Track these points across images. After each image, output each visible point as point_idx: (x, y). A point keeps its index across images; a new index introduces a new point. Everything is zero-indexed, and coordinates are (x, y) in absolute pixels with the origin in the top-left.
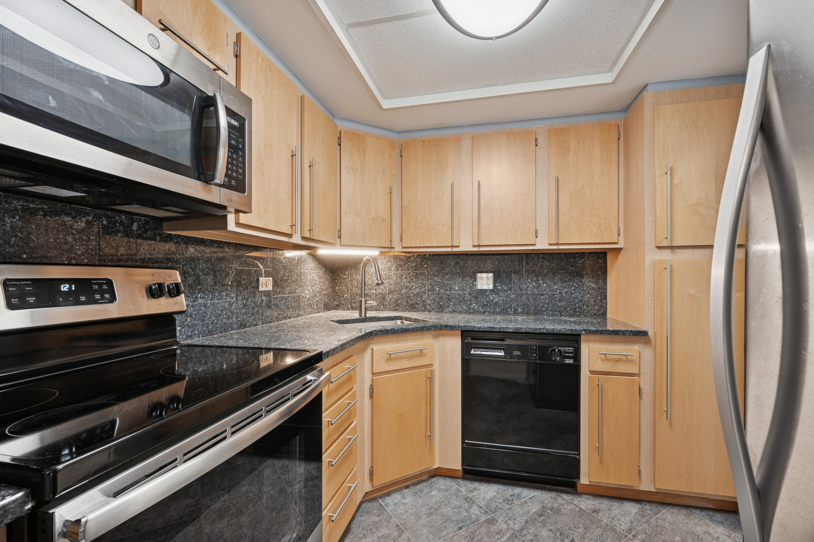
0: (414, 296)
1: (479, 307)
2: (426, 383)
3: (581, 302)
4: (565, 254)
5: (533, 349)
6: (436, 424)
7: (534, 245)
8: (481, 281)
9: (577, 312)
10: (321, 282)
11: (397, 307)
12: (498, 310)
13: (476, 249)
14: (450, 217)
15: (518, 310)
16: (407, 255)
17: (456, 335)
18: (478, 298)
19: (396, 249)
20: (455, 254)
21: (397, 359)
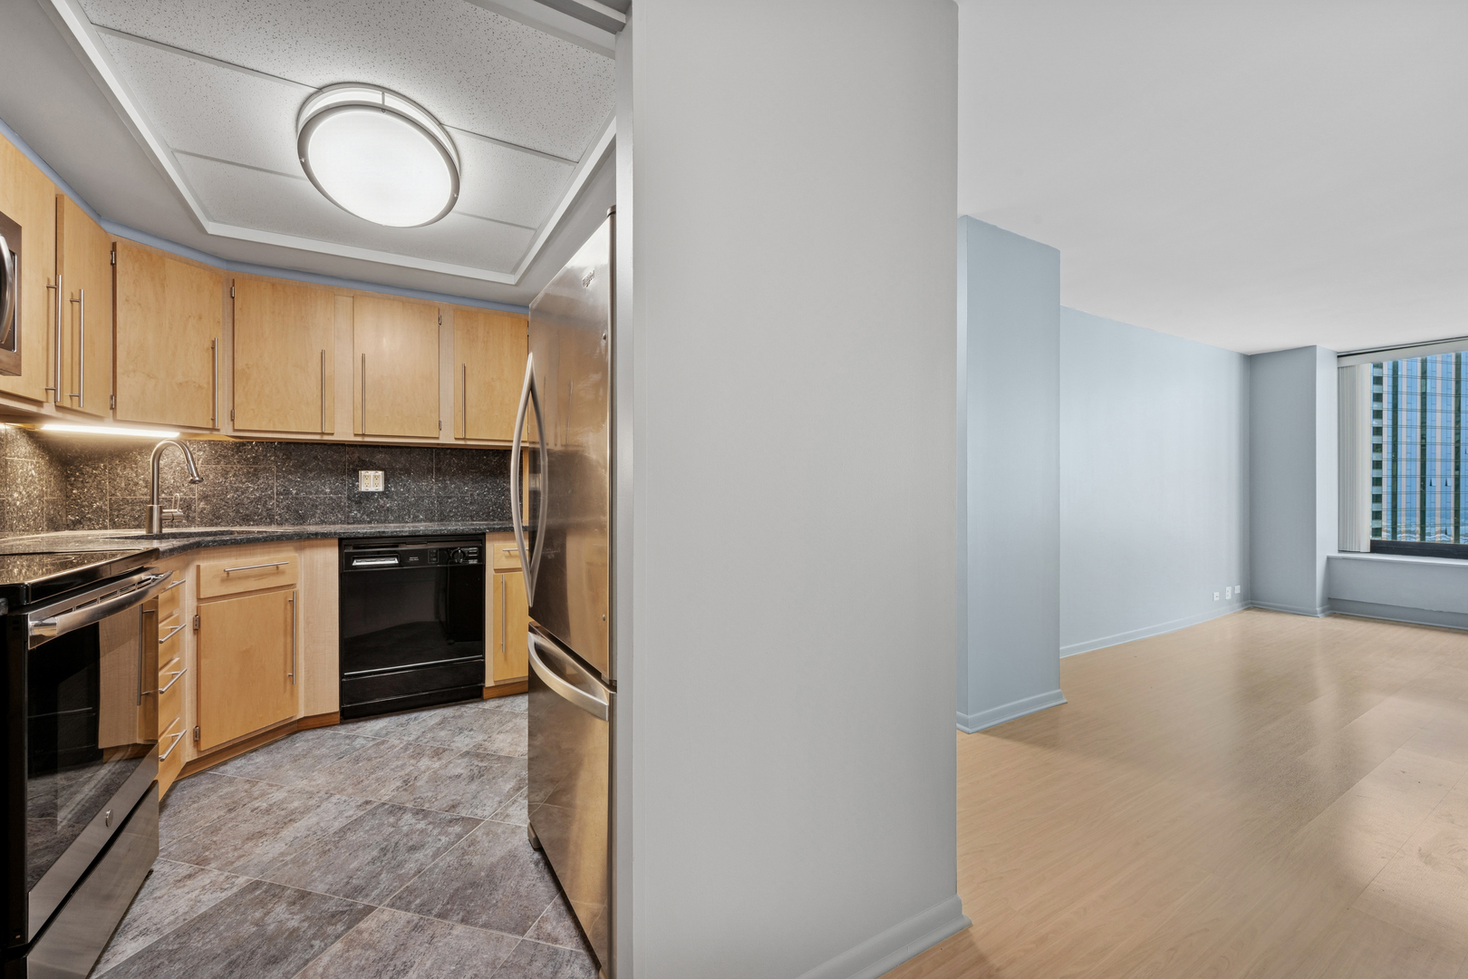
0: (251, 502)
1: (363, 514)
2: (285, 608)
3: (495, 504)
4: (476, 450)
5: (433, 553)
6: (300, 662)
7: (437, 438)
8: (366, 481)
9: (490, 516)
10: (42, 480)
11: (216, 518)
12: (391, 517)
13: (359, 439)
14: (320, 394)
15: (418, 516)
16: (238, 440)
17: (331, 546)
18: (361, 503)
19: (223, 432)
20: (325, 444)
21: (240, 578)
